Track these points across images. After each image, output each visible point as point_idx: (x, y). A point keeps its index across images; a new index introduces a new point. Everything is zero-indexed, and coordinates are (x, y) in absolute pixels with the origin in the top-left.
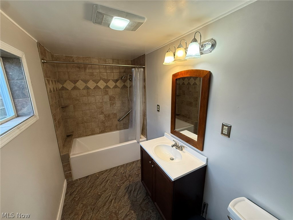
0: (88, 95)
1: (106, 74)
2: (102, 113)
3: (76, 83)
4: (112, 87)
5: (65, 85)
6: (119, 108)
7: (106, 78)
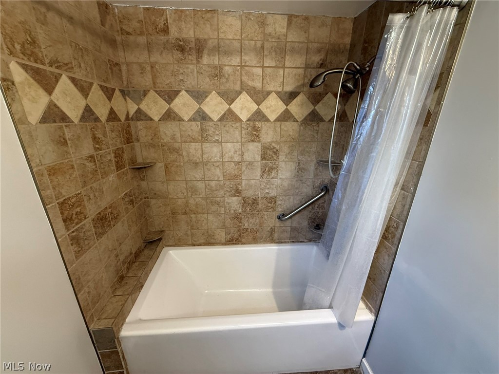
0: (204, 137)
1: (259, 71)
2: (237, 192)
3: (172, 100)
4: (272, 117)
5: (143, 106)
6: (286, 184)
7: (258, 84)
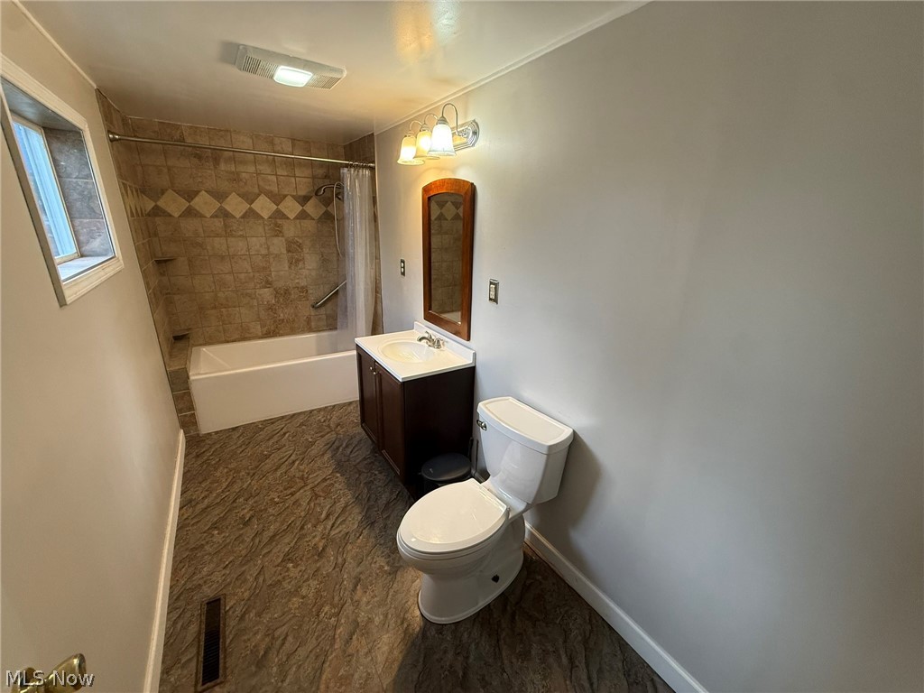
0: (227, 232)
1: (274, 178)
2: (268, 284)
3: (192, 199)
4: (292, 216)
5: (161, 203)
6: (314, 273)
7: (275, 189)
